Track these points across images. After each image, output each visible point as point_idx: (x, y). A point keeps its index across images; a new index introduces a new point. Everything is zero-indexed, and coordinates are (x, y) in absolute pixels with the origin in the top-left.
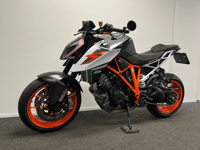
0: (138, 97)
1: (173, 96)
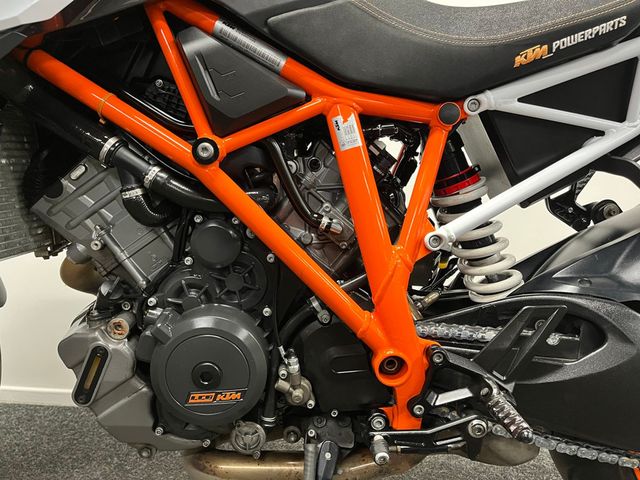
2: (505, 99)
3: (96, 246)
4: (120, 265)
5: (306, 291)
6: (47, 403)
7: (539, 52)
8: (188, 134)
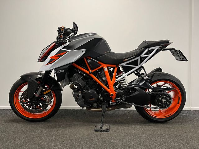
0: (113, 97)
1: (163, 98)
2: (123, 64)
4: (80, 85)
8: (89, 71)
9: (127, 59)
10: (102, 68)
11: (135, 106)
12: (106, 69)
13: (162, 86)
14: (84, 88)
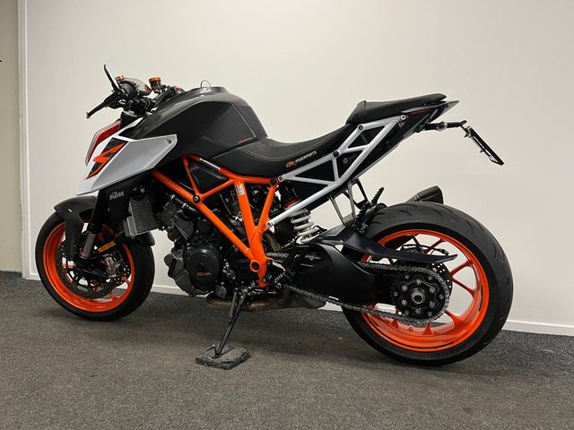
1: (415, 285)
2: (290, 176)
3: (173, 227)
4: (180, 233)
5: (231, 243)
6: (165, 292)
7: (291, 163)
8: (193, 193)
9: (293, 159)
10: (232, 187)
11: (343, 308)
12: (241, 190)
13: (432, 247)
14: (188, 241)
